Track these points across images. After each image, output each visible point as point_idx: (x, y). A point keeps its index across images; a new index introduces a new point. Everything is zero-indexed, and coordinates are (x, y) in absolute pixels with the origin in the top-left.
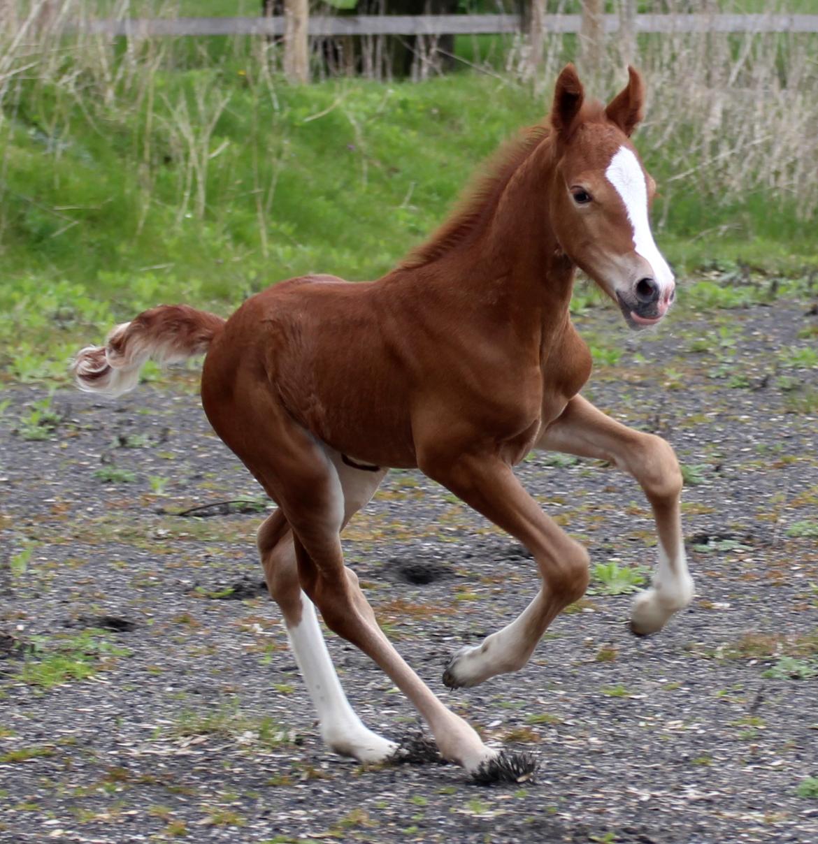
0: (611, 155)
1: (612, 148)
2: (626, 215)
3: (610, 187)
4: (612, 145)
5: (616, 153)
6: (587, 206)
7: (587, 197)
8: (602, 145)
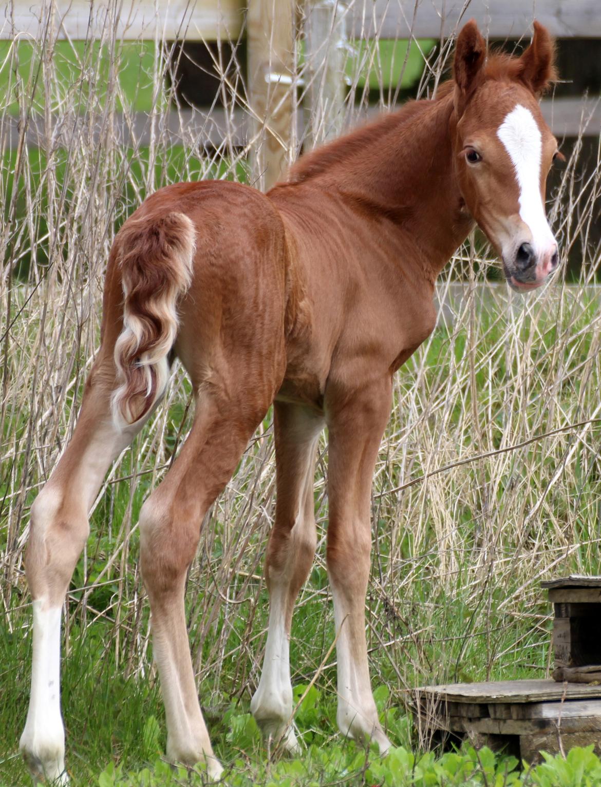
0: (505, 114)
1: (507, 107)
2: (515, 175)
3: (500, 146)
4: (508, 104)
5: (511, 111)
6: (478, 166)
7: (478, 156)
8: (498, 103)
